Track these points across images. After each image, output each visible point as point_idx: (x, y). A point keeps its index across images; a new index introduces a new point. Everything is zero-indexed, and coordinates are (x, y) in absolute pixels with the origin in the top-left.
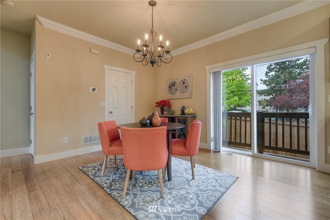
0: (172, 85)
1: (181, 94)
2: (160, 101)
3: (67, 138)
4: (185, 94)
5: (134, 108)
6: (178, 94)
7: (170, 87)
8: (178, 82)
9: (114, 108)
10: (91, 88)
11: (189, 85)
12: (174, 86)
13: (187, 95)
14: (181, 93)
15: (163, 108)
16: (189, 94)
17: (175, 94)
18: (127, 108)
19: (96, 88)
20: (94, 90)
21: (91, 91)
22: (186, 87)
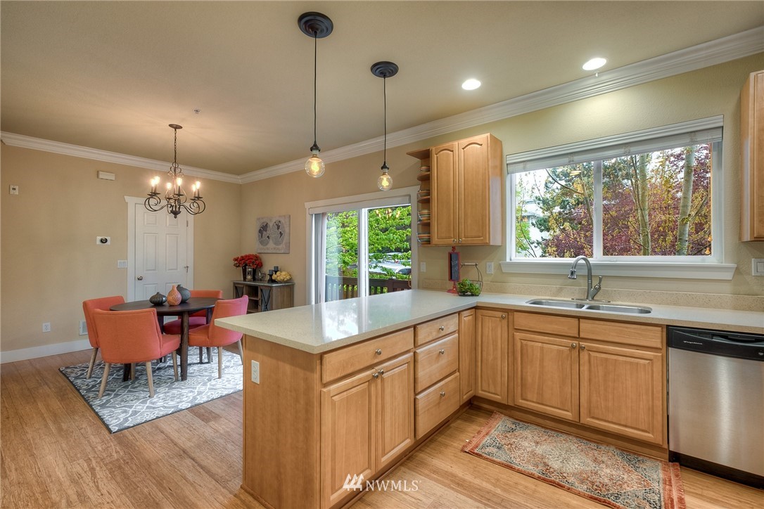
0: (263, 229)
1: (274, 246)
2: (242, 257)
3: (49, 324)
4: (280, 247)
5: (191, 270)
6: (271, 244)
7: (260, 231)
8: (271, 224)
9: (147, 270)
10: (99, 238)
11: (284, 231)
12: (266, 231)
13: (282, 247)
14: (275, 244)
15: (245, 268)
16: (284, 246)
17: (267, 244)
18: (177, 269)
19: (108, 238)
20: (104, 241)
21: (98, 242)
22: (281, 234)
